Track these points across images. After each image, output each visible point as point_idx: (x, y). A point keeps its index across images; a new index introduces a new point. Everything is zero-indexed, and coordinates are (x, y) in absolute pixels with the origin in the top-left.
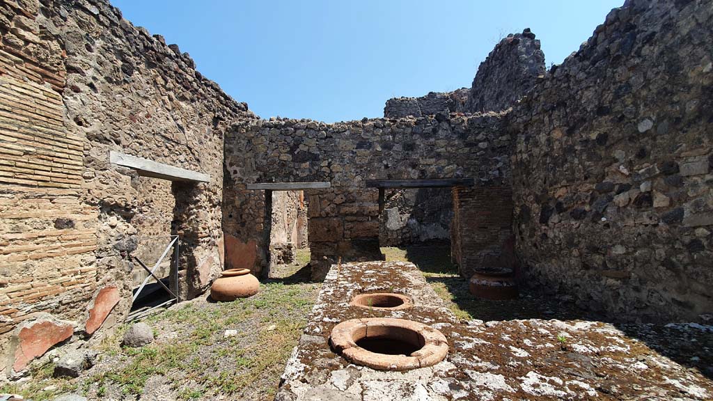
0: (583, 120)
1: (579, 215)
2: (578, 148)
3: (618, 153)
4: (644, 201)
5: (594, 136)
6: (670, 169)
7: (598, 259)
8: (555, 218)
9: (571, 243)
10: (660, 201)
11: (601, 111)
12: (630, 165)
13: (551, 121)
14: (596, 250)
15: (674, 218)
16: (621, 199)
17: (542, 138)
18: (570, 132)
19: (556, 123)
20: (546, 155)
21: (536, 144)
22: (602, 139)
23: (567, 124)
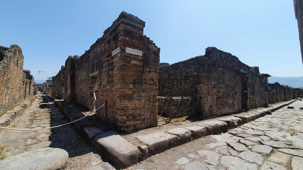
0: (171, 75)
1: (169, 88)
2: (170, 79)
3: (175, 81)
4: (178, 87)
5: (172, 78)
6: (181, 83)
7: (172, 94)
8: (165, 89)
9: (168, 92)
10: (180, 87)
11: (173, 75)
12: (177, 82)
13: (165, 74)
14: (171, 93)
15: (181, 89)
16: (175, 86)
17: (164, 76)
18: (169, 76)
19: (166, 74)
20: (164, 79)
21: (162, 77)
22: (173, 78)
23: (168, 75)
